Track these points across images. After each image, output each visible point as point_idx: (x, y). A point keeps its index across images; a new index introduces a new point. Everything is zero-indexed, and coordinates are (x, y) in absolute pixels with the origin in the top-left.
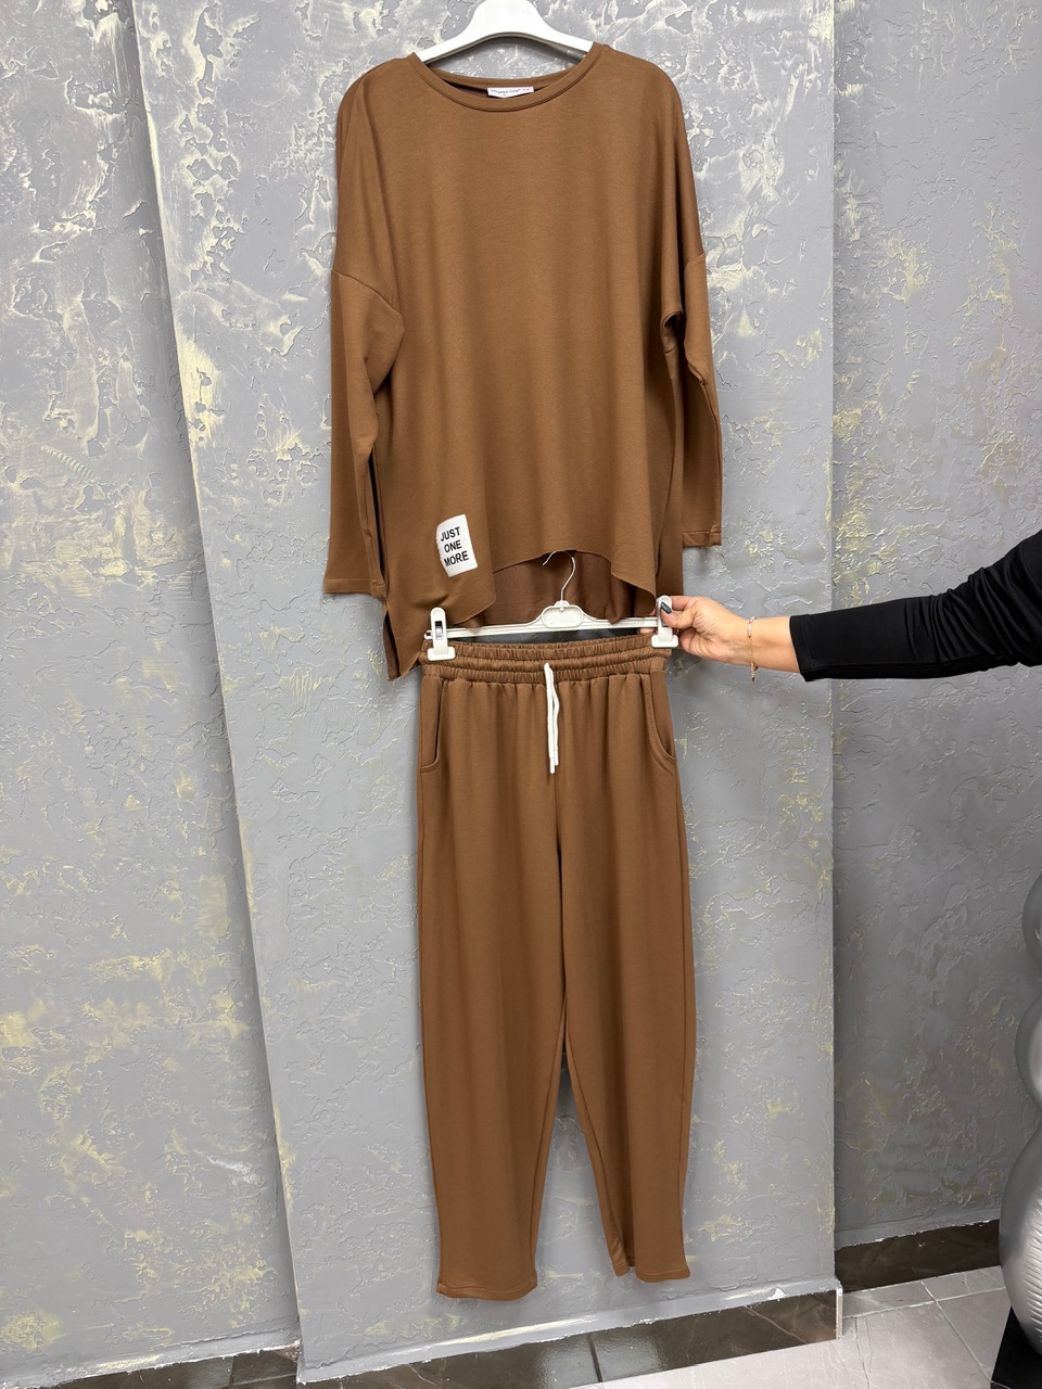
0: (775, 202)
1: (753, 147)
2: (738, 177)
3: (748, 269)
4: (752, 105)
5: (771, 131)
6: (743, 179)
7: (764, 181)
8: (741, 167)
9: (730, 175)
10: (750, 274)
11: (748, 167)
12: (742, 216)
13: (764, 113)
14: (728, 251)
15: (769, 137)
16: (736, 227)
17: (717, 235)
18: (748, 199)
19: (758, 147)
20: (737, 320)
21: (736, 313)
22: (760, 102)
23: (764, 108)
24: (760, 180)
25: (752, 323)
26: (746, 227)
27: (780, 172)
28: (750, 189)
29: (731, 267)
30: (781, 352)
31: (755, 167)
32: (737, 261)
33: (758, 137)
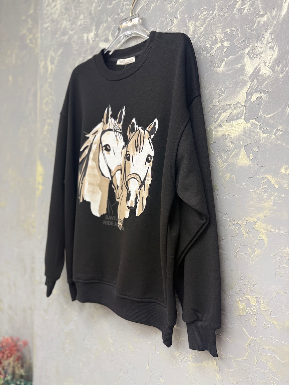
0: (269, 77)
1: (256, 45)
2: (244, 66)
3: (247, 122)
4: (256, 19)
5: (269, 31)
6: (247, 67)
7: (262, 65)
8: (247, 59)
9: (238, 66)
10: (249, 125)
11: (251, 58)
12: (246, 89)
13: (264, 22)
14: (235, 112)
15: (267, 35)
16: (242, 97)
17: (229, 104)
18: (250, 78)
19: (259, 44)
20: (238, 154)
21: (238, 150)
22: (262, 16)
23: (265, 19)
24: (259, 65)
25: (249, 157)
26: (247, 96)
27: (275, 56)
28: (251, 72)
29: (236, 122)
30: (269, 177)
31: (256, 57)
32: (241, 118)
33: (259, 37)
